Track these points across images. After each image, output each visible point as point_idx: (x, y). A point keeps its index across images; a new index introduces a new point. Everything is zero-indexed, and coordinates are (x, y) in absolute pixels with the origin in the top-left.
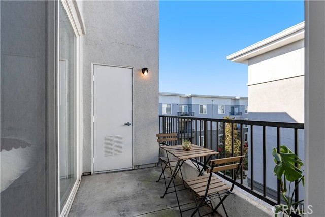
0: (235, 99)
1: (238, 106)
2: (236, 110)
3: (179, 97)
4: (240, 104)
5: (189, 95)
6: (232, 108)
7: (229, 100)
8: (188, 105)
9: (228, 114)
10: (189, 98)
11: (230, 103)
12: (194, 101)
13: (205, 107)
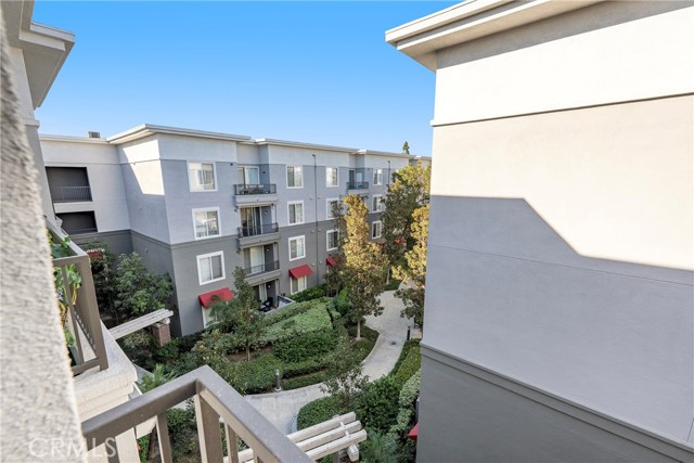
0: (357, 156)
1: (361, 170)
2: (359, 178)
3: (234, 145)
4: (366, 166)
5: (261, 140)
6: (352, 173)
7: (347, 156)
8: (260, 165)
9: (345, 187)
10: (260, 148)
11: (347, 163)
12: (274, 157)
13: (298, 170)
